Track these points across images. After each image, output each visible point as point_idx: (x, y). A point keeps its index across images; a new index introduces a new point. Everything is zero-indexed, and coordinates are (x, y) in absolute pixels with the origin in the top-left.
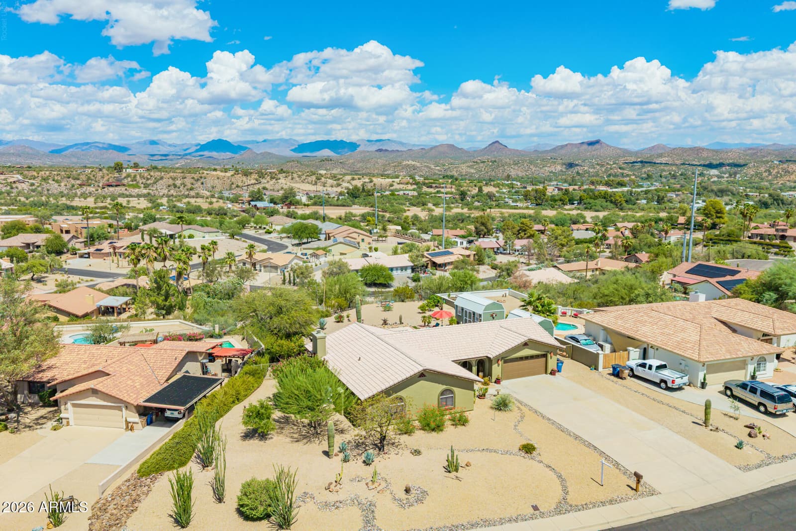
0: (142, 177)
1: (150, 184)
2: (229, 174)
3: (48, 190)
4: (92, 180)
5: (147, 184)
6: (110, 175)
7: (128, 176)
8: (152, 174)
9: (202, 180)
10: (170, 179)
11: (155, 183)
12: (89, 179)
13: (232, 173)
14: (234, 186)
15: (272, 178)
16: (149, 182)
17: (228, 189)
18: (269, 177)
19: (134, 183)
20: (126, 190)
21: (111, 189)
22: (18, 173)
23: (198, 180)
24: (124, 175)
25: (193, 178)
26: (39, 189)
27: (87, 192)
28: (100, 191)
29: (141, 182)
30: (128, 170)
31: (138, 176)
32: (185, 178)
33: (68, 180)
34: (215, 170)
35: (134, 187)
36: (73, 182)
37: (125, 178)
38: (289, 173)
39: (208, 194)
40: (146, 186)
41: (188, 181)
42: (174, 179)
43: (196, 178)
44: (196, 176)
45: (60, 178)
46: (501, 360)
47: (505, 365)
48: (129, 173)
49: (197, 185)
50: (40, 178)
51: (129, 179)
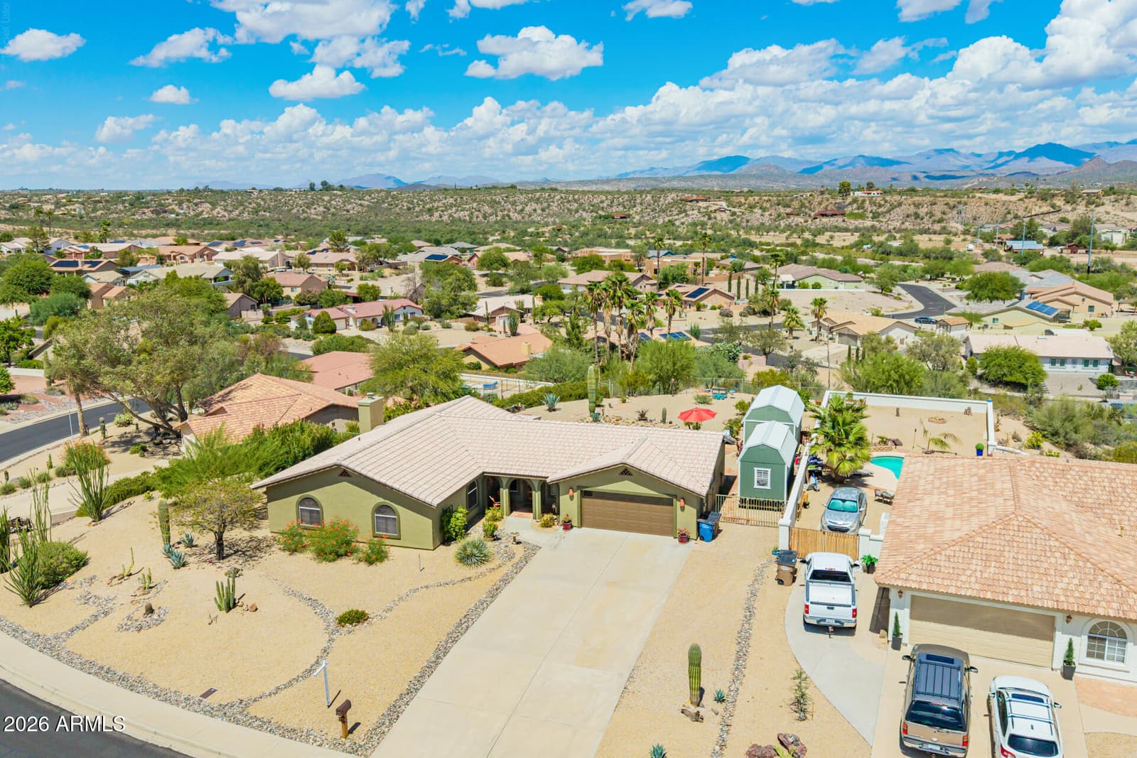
0: (873, 203)
1: (883, 213)
2: (1014, 198)
3: (748, 221)
4: (806, 207)
5: (877, 213)
6: (831, 200)
7: (855, 201)
8: (888, 198)
9: (961, 207)
10: (912, 206)
11: (889, 211)
12: (803, 205)
13: (1022, 195)
14: (1009, 217)
15: (1089, 203)
16: (880, 210)
17: (1000, 220)
18: (1084, 202)
19: (861, 211)
20: (844, 221)
21: (825, 220)
22: (724, 200)
23: (954, 207)
24: (849, 200)
25: (947, 204)
26: (739, 219)
27: (793, 224)
28: (810, 222)
29: (869, 210)
30: (856, 193)
31: (868, 202)
32: (935, 204)
33: (777, 207)
34: (997, 191)
35: (862, 216)
36: (782, 210)
37: (849, 204)
38: (1123, 193)
39: (961, 228)
40: (876, 216)
41: (937, 210)
42: (917, 205)
43: (952, 204)
44: (952, 201)
45: (768, 206)
46: (575, 488)
47: (587, 500)
48: (857, 198)
49: (950, 215)
50: (746, 206)
51: (855, 206)
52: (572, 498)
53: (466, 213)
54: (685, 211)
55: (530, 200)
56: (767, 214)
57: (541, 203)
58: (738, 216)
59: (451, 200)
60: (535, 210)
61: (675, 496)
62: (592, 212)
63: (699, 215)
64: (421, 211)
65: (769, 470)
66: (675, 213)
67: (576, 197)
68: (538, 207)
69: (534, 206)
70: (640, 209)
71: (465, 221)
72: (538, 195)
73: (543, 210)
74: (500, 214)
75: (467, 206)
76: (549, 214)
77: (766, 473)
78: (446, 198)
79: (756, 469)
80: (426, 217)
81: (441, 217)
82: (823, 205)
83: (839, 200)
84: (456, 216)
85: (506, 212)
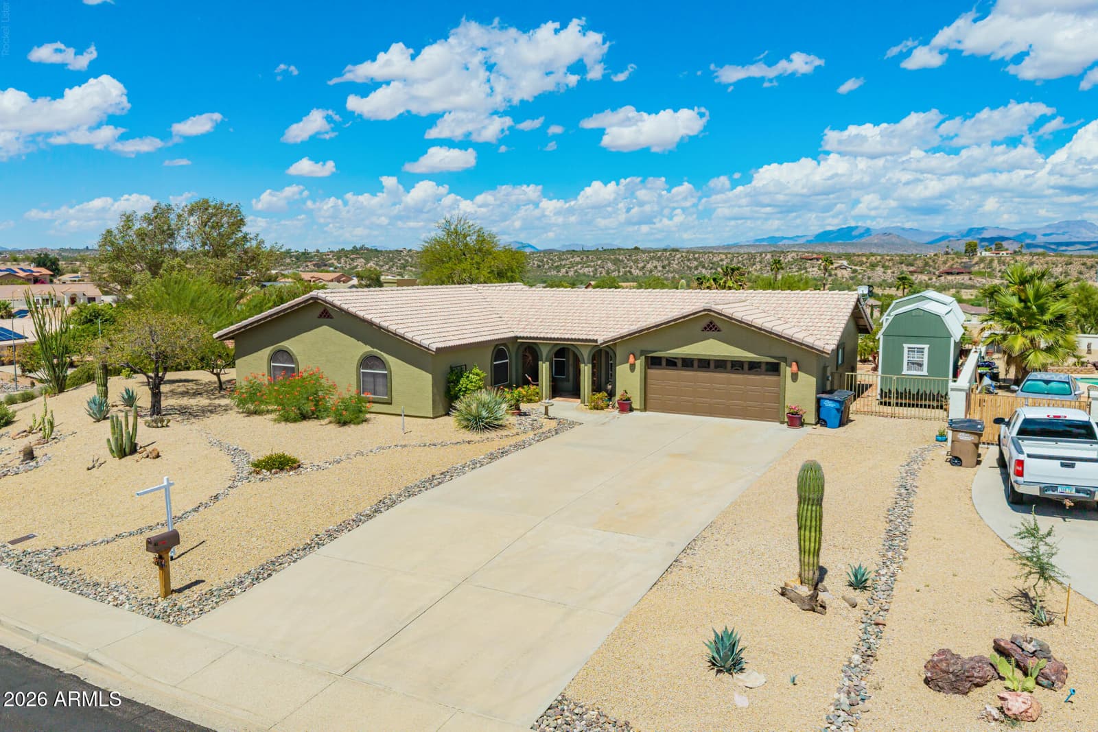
3: (869, 278)
4: (930, 266)
6: (956, 260)
7: (982, 260)
8: (1018, 258)
12: (927, 264)
19: (989, 270)
20: (970, 279)
21: (950, 278)
22: (845, 259)
24: (976, 259)
25: (1084, 264)
26: (860, 276)
27: (917, 281)
28: (934, 280)
29: (998, 269)
30: (983, 253)
31: (996, 262)
32: (1071, 264)
33: (900, 266)
35: (991, 275)
36: (904, 268)
37: (976, 263)
43: (1089, 264)
45: (891, 264)
46: (638, 353)
47: (653, 372)
48: (985, 257)
49: (1087, 275)
50: (868, 264)
51: (982, 265)
52: (633, 368)
53: (591, 269)
54: (805, 268)
55: (652, 258)
56: (889, 271)
57: (662, 261)
58: (860, 273)
59: (578, 259)
60: (656, 267)
61: (785, 359)
62: (711, 268)
63: (820, 272)
64: (550, 268)
65: (926, 347)
66: (794, 270)
67: (697, 256)
68: (659, 264)
69: (655, 263)
70: (759, 267)
71: (589, 276)
72: (659, 254)
73: (664, 267)
74: (622, 270)
75: (592, 264)
76: (668, 271)
77: (921, 351)
78: (573, 257)
79: (906, 346)
80: (554, 273)
81: (567, 273)
82: (949, 264)
83: (965, 260)
84: (581, 271)
85: (628, 269)
